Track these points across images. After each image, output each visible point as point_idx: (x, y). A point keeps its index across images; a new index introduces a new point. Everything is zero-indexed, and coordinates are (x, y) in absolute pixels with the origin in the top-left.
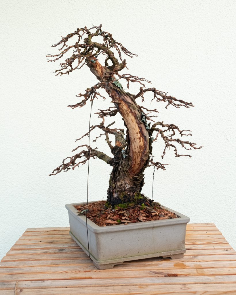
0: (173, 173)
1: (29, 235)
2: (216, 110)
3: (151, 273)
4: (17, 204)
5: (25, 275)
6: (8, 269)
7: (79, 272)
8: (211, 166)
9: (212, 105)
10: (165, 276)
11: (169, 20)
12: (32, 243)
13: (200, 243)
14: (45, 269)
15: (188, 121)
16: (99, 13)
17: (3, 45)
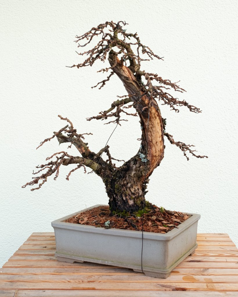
0: (187, 180)
1: (34, 240)
2: (233, 115)
3: (158, 286)
4: (24, 206)
5: (26, 283)
6: (9, 276)
7: (83, 282)
8: (226, 173)
9: (229, 109)
10: (173, 290)
11: (187, 20)
12: (36, 248)
13: (212, 255)
14: (48, 277)
15: (203, 125)
16: (114, 13)
17: (15, 44)
